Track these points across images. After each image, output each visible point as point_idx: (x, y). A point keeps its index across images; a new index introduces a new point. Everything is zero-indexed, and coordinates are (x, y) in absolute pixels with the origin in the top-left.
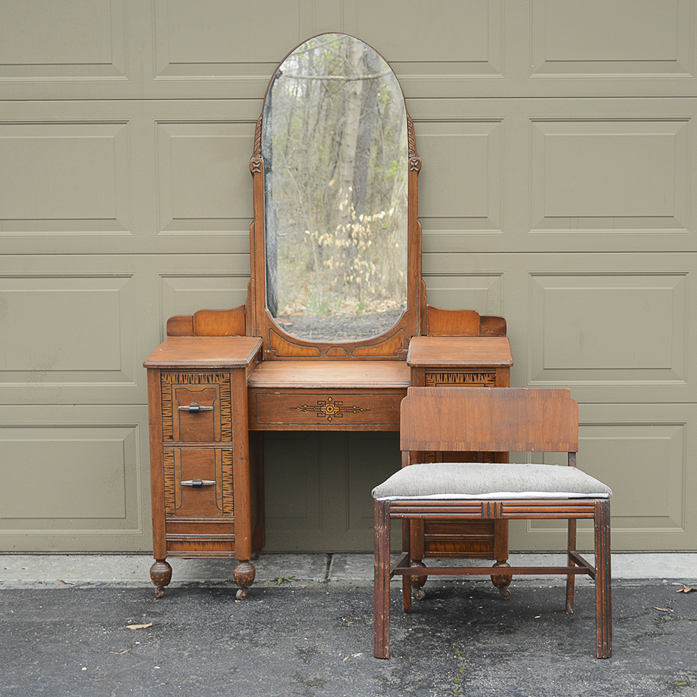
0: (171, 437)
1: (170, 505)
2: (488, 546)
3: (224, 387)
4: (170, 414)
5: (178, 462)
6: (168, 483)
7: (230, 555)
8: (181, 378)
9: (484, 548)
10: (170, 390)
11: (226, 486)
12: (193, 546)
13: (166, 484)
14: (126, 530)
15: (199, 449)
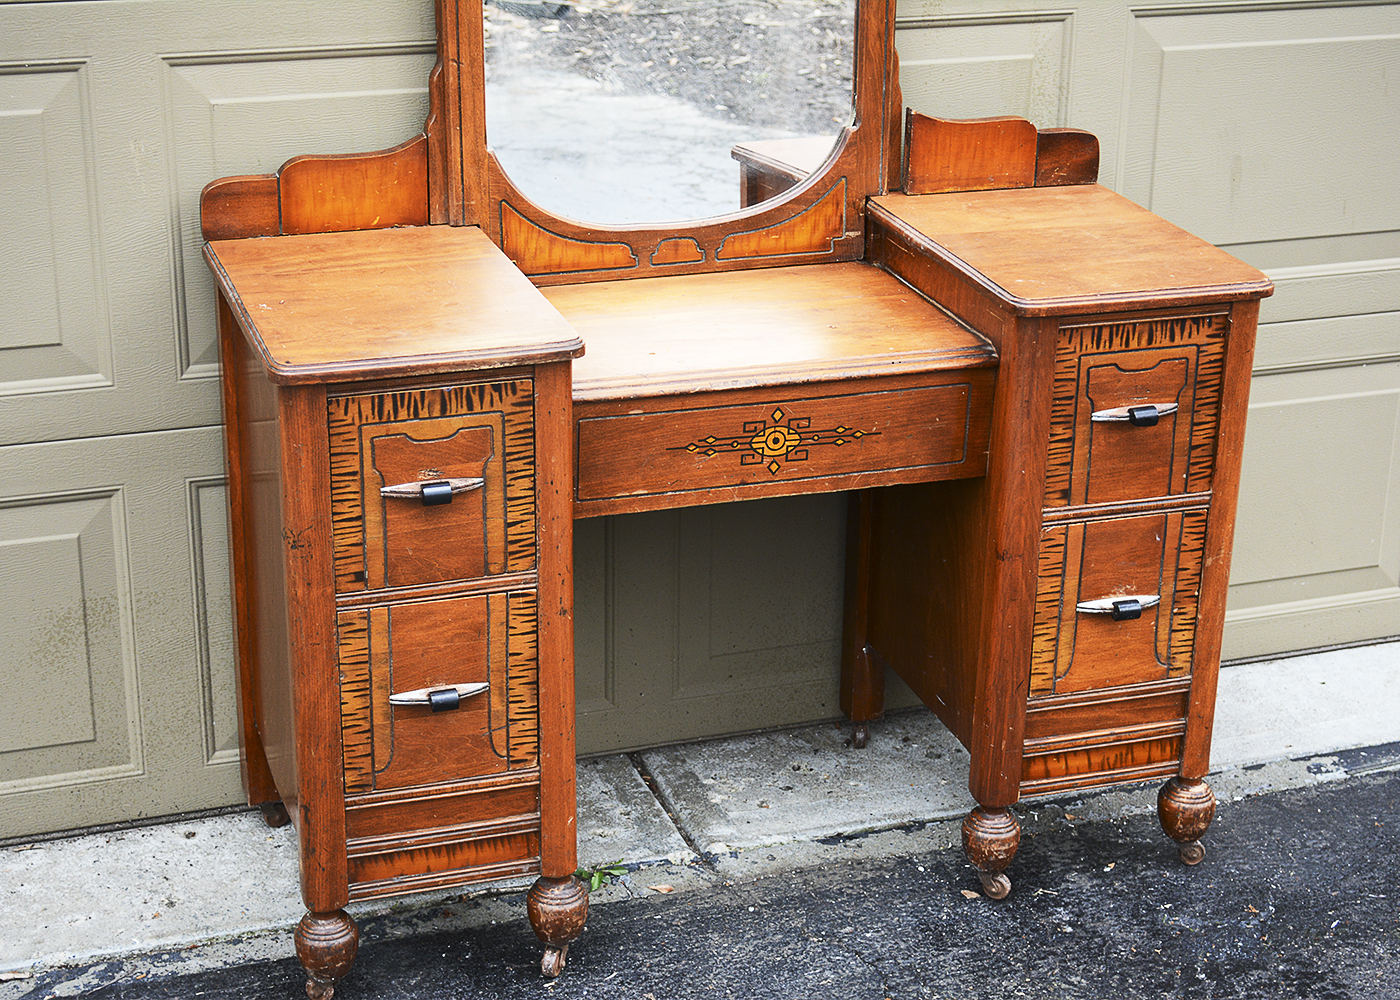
0: (360, 577)
1: (358, 763)
2: (1168, 749)
3: (517, 419)
4: (357, 512)
5: (380, 645)
6: (352, 703)
7: (527, 868)
8: (388, 406)
9: (1156, 753)
10: (356, 443)
11: (519, 689)
12: (421, 862)
13: (345, 709)
14: (99, 770)
15: (439, 600)
